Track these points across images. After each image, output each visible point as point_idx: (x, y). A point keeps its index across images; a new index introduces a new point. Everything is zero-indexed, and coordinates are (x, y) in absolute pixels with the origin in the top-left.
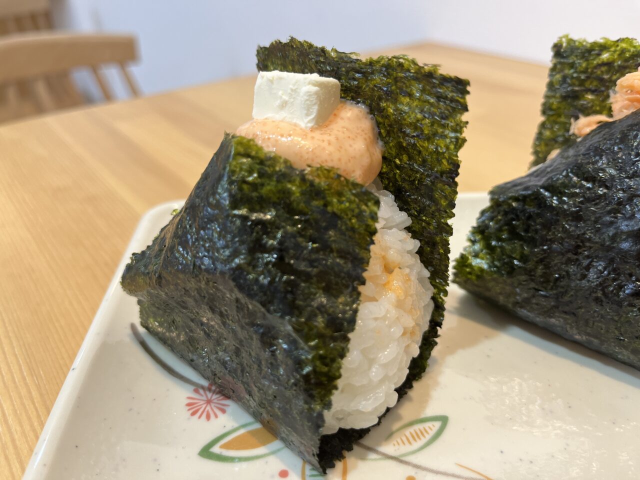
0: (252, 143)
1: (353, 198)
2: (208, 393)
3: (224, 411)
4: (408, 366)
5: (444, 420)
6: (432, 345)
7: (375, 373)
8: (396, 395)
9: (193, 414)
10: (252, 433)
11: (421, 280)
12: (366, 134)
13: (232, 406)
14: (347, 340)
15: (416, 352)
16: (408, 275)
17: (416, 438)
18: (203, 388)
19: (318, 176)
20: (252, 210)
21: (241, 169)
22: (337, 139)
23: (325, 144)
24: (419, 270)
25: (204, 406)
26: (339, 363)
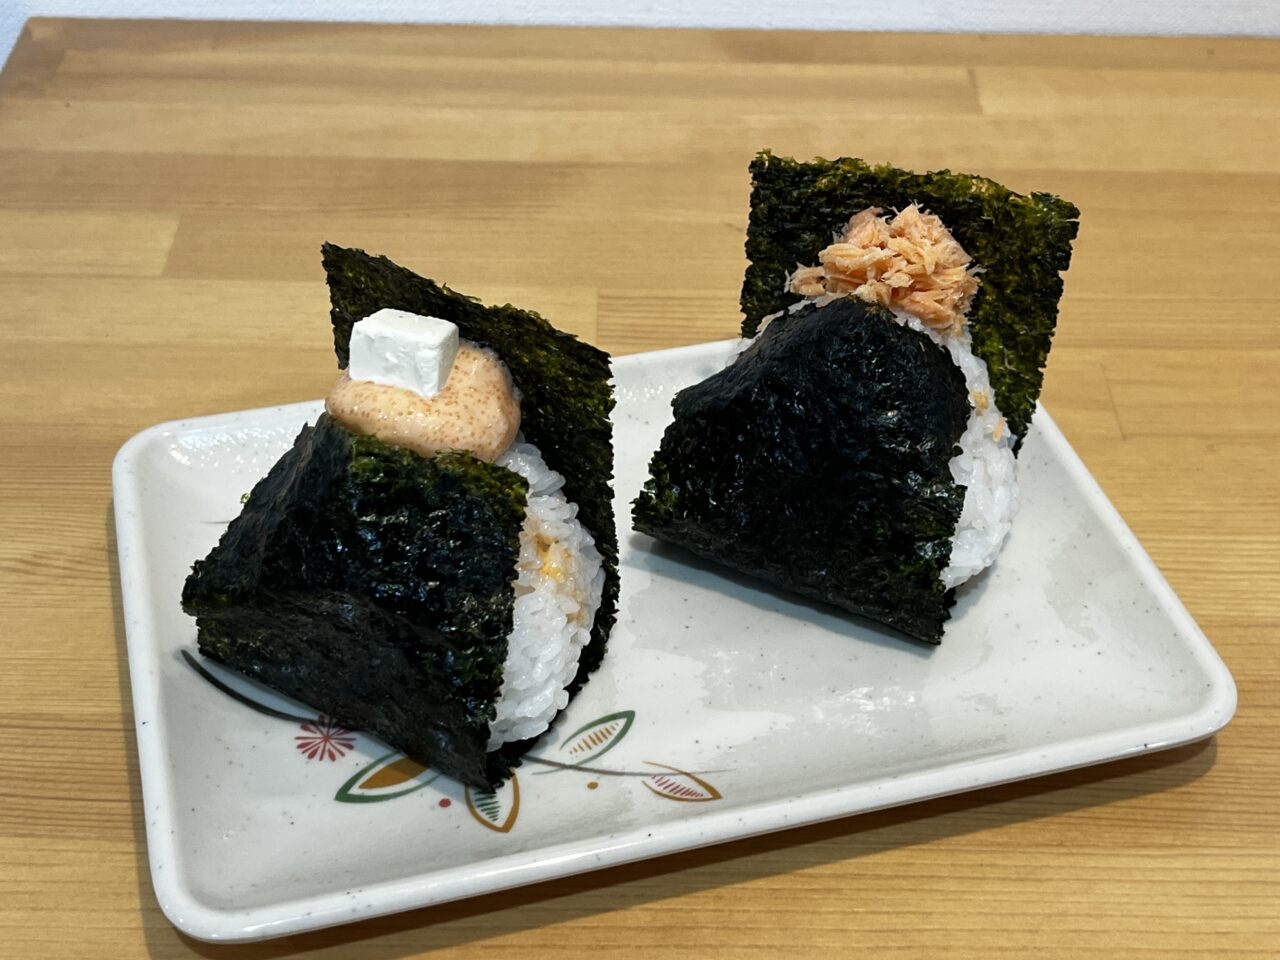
0: (373, 439)
1: (493, 482)
2: (321, 728)
3: (351, 747)
4: (578, 659)
5: (630, 716)
6: (609, 622)
7: (540, 672)
8: (566, 694)
9: (311, 756)
10: (393, 766)
11: (583, 550)
12: (498, 390)
13: (358, 739)
14: (505, 642)
15: (586, 639)
16: (566, 550)
17: (597, 741)
18: (312, 722)
19: (451, 462)
20: (380, 515)
21: (364, 471)
22: (466, 407)
23: (453, 419)
24: (580, 539)
25: (322, 745)
26: (499, 669)
